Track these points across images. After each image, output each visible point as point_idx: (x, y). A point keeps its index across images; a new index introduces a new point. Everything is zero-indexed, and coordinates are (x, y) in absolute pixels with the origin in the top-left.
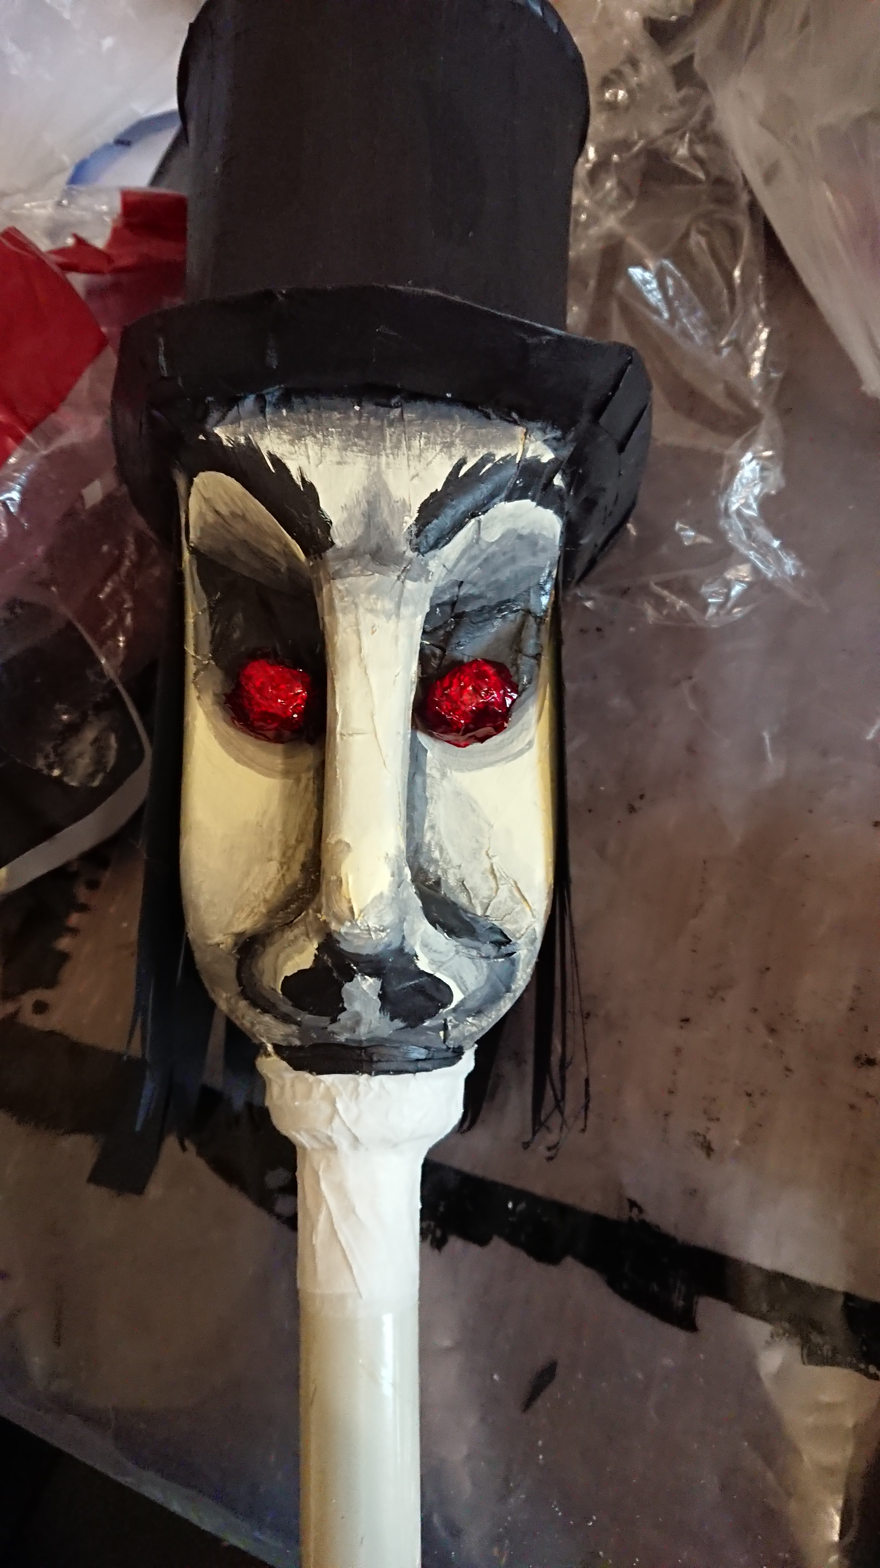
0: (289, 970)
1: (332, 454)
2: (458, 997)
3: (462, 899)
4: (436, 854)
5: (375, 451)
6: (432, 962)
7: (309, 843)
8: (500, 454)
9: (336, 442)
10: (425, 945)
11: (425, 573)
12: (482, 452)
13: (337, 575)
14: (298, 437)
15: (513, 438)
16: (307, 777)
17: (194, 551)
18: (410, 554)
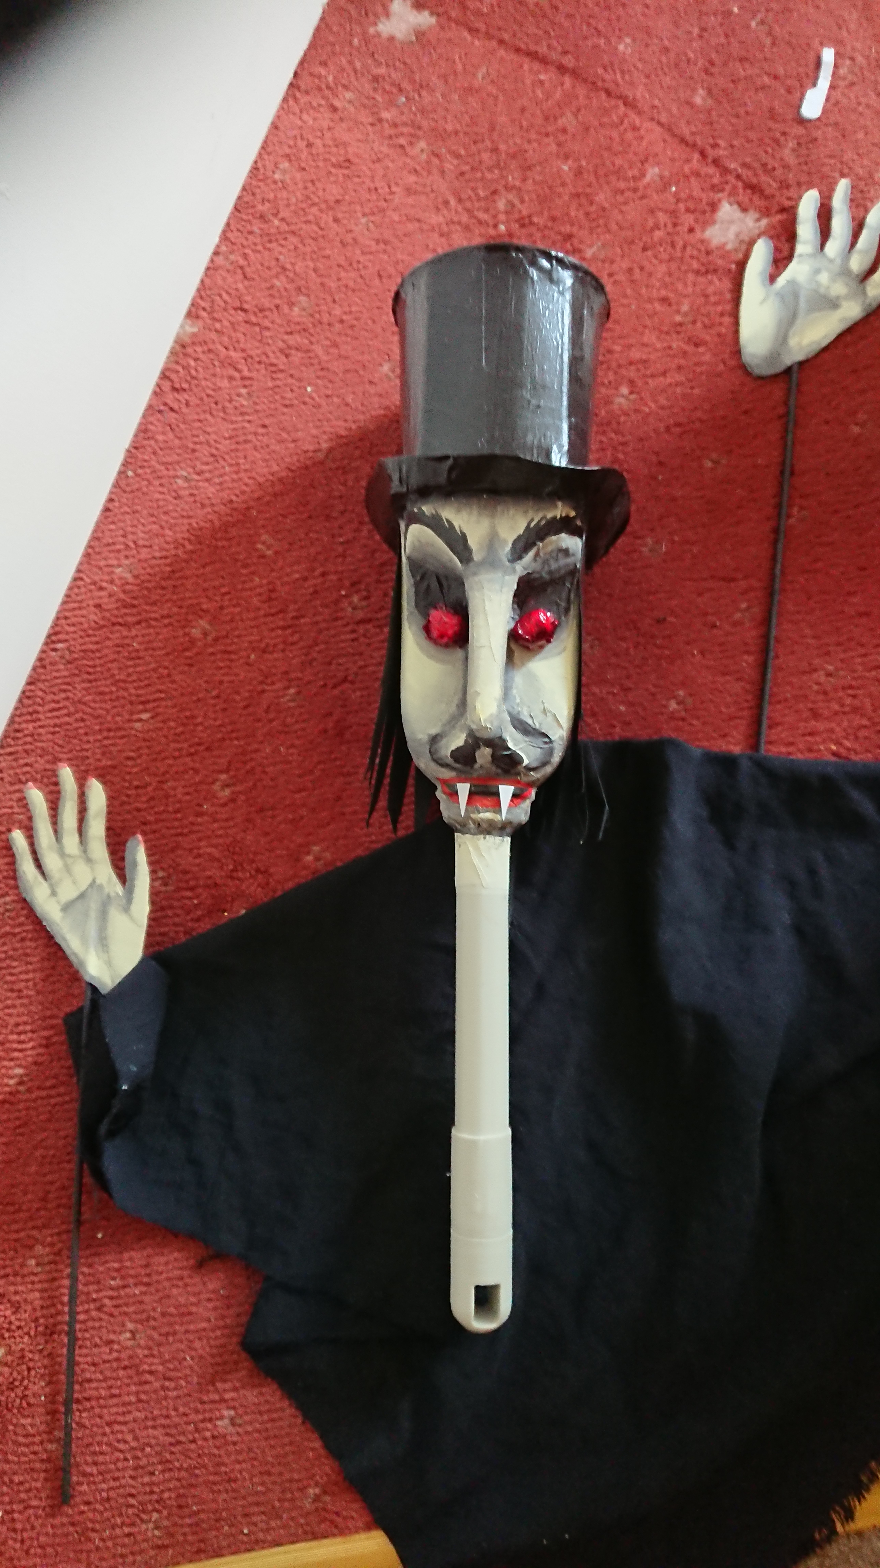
0: (453, 747)
1: (474, 518)
2: (526, 762)
3: (530, 721)
4: (518, 700)
5: (493, 516)
6: (515, 745)
7: (460, 695)
8: (549, 516)
9: (475, 512)
10: (511, 736)
11: (514, 571)
12: (541, 515)
13: (475, 574)
14: (458, 511)
15: (556, 507)
16: (459, 665)
17: (408, 558)
18: (507, 564)
